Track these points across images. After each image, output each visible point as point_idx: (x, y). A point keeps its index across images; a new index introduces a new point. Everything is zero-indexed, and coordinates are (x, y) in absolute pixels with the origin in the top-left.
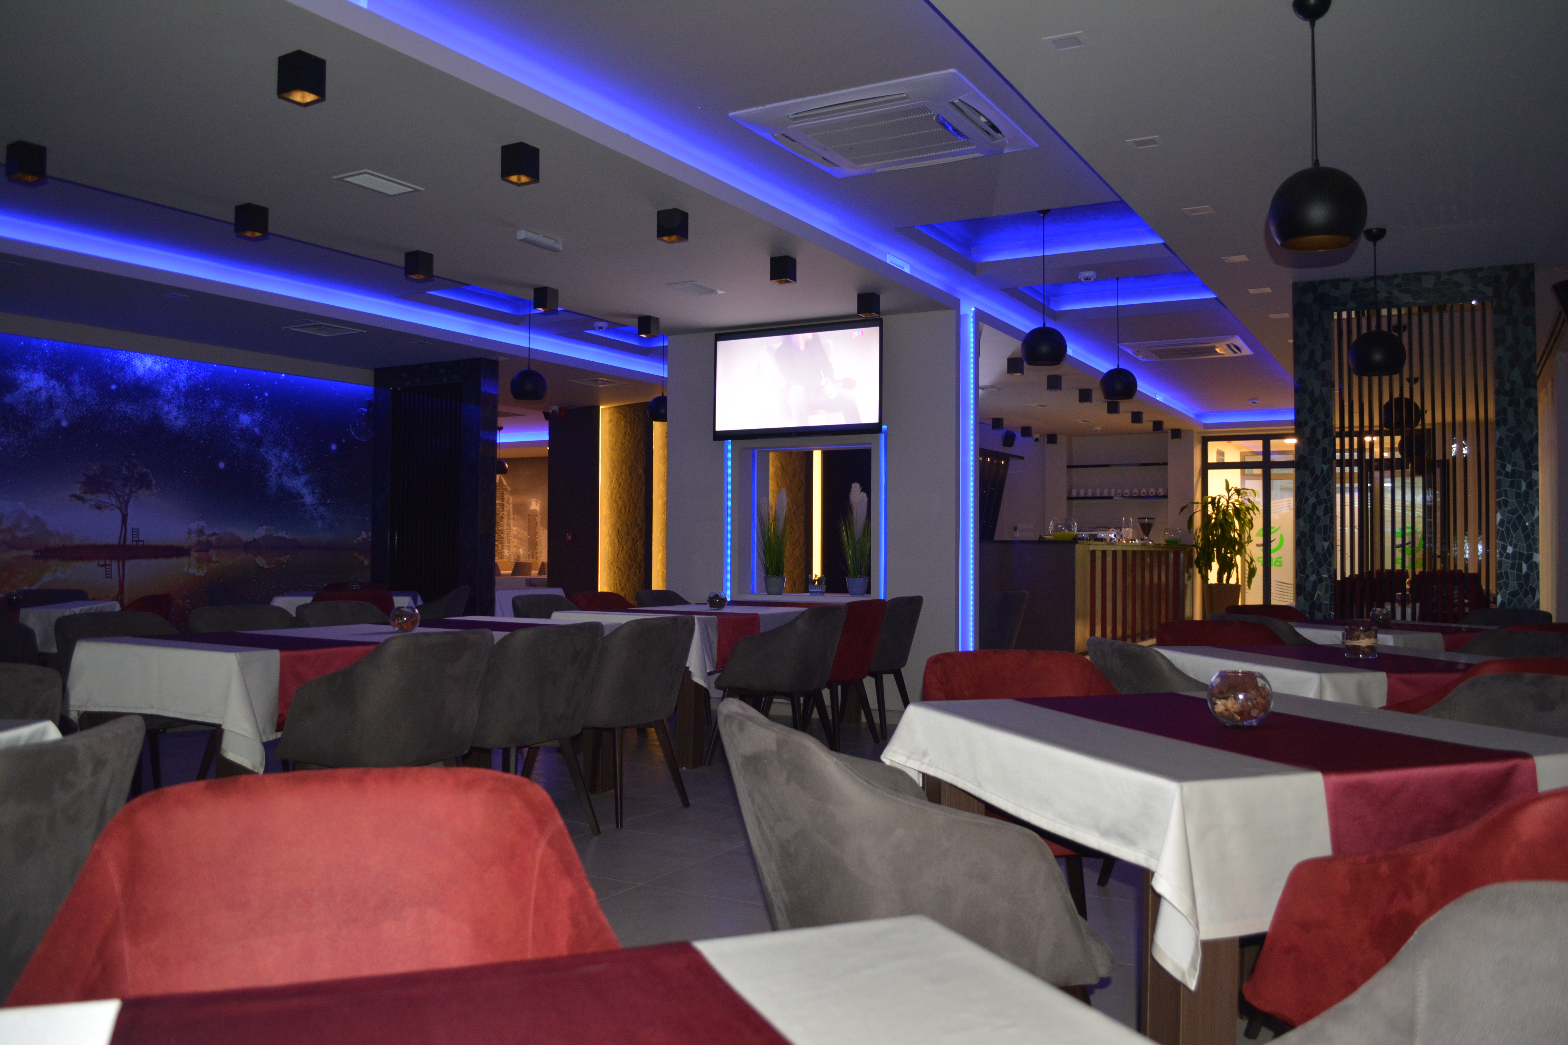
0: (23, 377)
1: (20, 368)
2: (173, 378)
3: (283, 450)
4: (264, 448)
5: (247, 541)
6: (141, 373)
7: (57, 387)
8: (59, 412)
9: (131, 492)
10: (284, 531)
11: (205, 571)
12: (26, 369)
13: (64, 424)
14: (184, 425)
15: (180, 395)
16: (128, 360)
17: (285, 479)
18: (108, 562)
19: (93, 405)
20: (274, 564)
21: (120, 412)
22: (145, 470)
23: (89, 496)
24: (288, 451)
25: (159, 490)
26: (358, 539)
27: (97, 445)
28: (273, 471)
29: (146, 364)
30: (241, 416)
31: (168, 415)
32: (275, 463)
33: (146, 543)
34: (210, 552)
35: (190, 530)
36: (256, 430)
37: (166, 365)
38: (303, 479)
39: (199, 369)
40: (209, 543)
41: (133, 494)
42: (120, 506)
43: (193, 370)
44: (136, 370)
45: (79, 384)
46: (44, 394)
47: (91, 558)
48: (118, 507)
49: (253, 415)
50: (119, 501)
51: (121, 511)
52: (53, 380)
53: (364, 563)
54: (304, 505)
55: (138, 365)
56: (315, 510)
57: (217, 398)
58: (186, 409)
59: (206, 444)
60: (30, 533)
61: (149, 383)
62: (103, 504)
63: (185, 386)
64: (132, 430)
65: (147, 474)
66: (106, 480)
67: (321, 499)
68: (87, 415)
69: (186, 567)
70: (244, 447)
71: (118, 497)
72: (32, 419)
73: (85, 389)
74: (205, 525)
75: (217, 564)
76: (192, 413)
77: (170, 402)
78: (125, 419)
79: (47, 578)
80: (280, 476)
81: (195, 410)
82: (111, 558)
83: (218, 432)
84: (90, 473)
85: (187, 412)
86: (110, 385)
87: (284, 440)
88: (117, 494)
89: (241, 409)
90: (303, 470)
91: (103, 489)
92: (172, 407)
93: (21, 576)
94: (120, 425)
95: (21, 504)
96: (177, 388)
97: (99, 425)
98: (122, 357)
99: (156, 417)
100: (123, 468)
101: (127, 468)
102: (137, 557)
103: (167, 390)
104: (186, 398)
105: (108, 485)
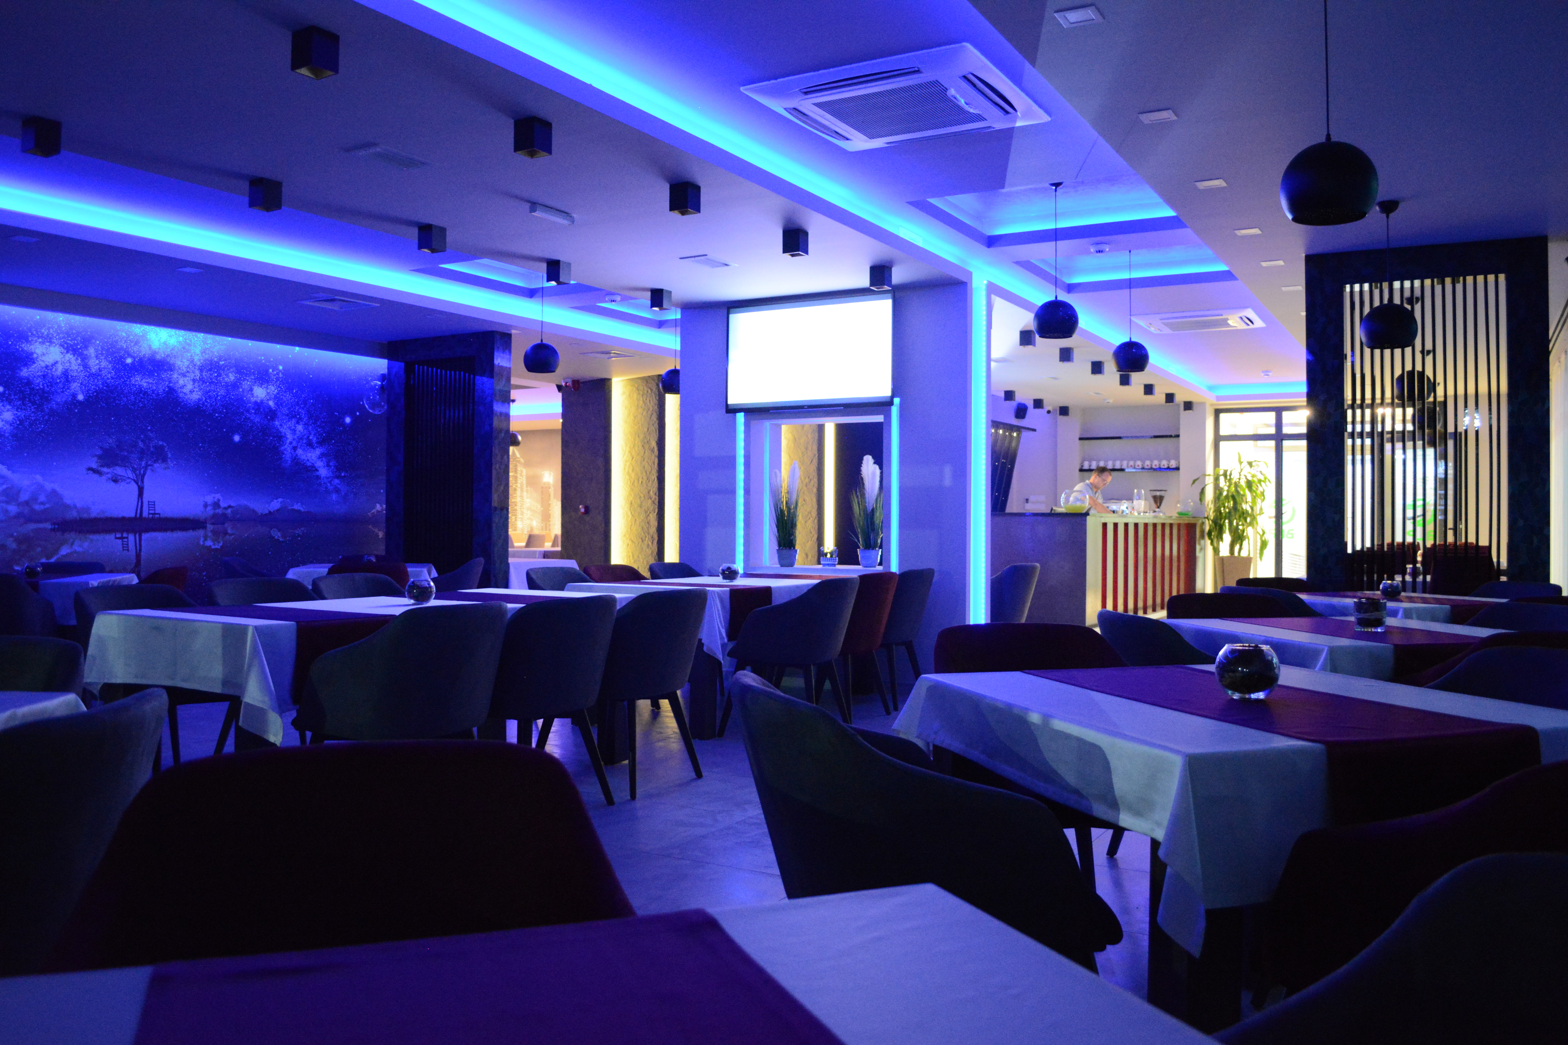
0: (39, 351)
1: (36, 341)
2: (188, 352)
3: (298, 423)
4: (278, 421)
5: (262, 514)
6: (156, 347)
7: (73, 360)
8: (75, 386)
9: (147, 466)
10: (299, 504)
12: (43, 343)
13: (81, 397)
14: (199, 399)
15: (195, 368)
16: (143, 334)
17: (300, 451)
18: (125, 535)
19: (108, 379)
21: (136, 385)
22: (161, 443)
23: (105, 470)
24: (303, 424)
25: (175, 463)
26: (373, 511)
27: (113, 419)
28: (287, 444)
29: (161, 338)
30: (255, 389)
31: (183, 388)
32: (290, 437)
33: (163, 516)
35: (206, 503)
36: (271, 403)
37: (181, 338)
38: (318, 452)
39: (213, 342)
40: (224, 515)
42: (136, 479)
43: (207, 344)
44: (151, 343)
45: (95, 358)
46: (60, 368)
47: (107, 531)
48: (134, 480)
49: (267, 388)
50: (135, 474)
51: (137, 484)
52: (69, 354)
54: (318, 477)
55: (153, 339)
56: (330, 482)
57: (231, 372)
58: (201, 382)
59: (221, 417)
60: (47, 506)
61: (164, 358)
62: (119, 477)
63: (200, 360)
64: (148, 403)
65: (162, 447)
66: (122, 453)
67: (336, 472)
68: (102, 388)
69: (202, 539)
70: (259, 420)
71: (134, 470)
72: (48, 392)
73: (100, 362)
74: (221, 499)
75: (233, 536)
76: (207, 387)
77: (186, 376)
78: (140, 393)
79: (64, 551)
80: (295, 448)
81: (210, 383)
82: (128, 531)
83: (233, 405)
84: (106, 446)
85: (202, 385)
86: (125, 359)
87: (299, 413)
88: (133, 467)
89: (255, 383)
90: (317, 443)
91: (120, 462)
92: (188, 380)
93: (39, 549)
94: (135, 399)
95: (39, 478)
96: (192, 364)
97: (114, 399)
98: (138, 331)
99: (171, 390)
100: (139, 441)
101: (142, 441)
102: (154, 530)
103: (182, 364)
104: (201, 371)
105: (125, 459)
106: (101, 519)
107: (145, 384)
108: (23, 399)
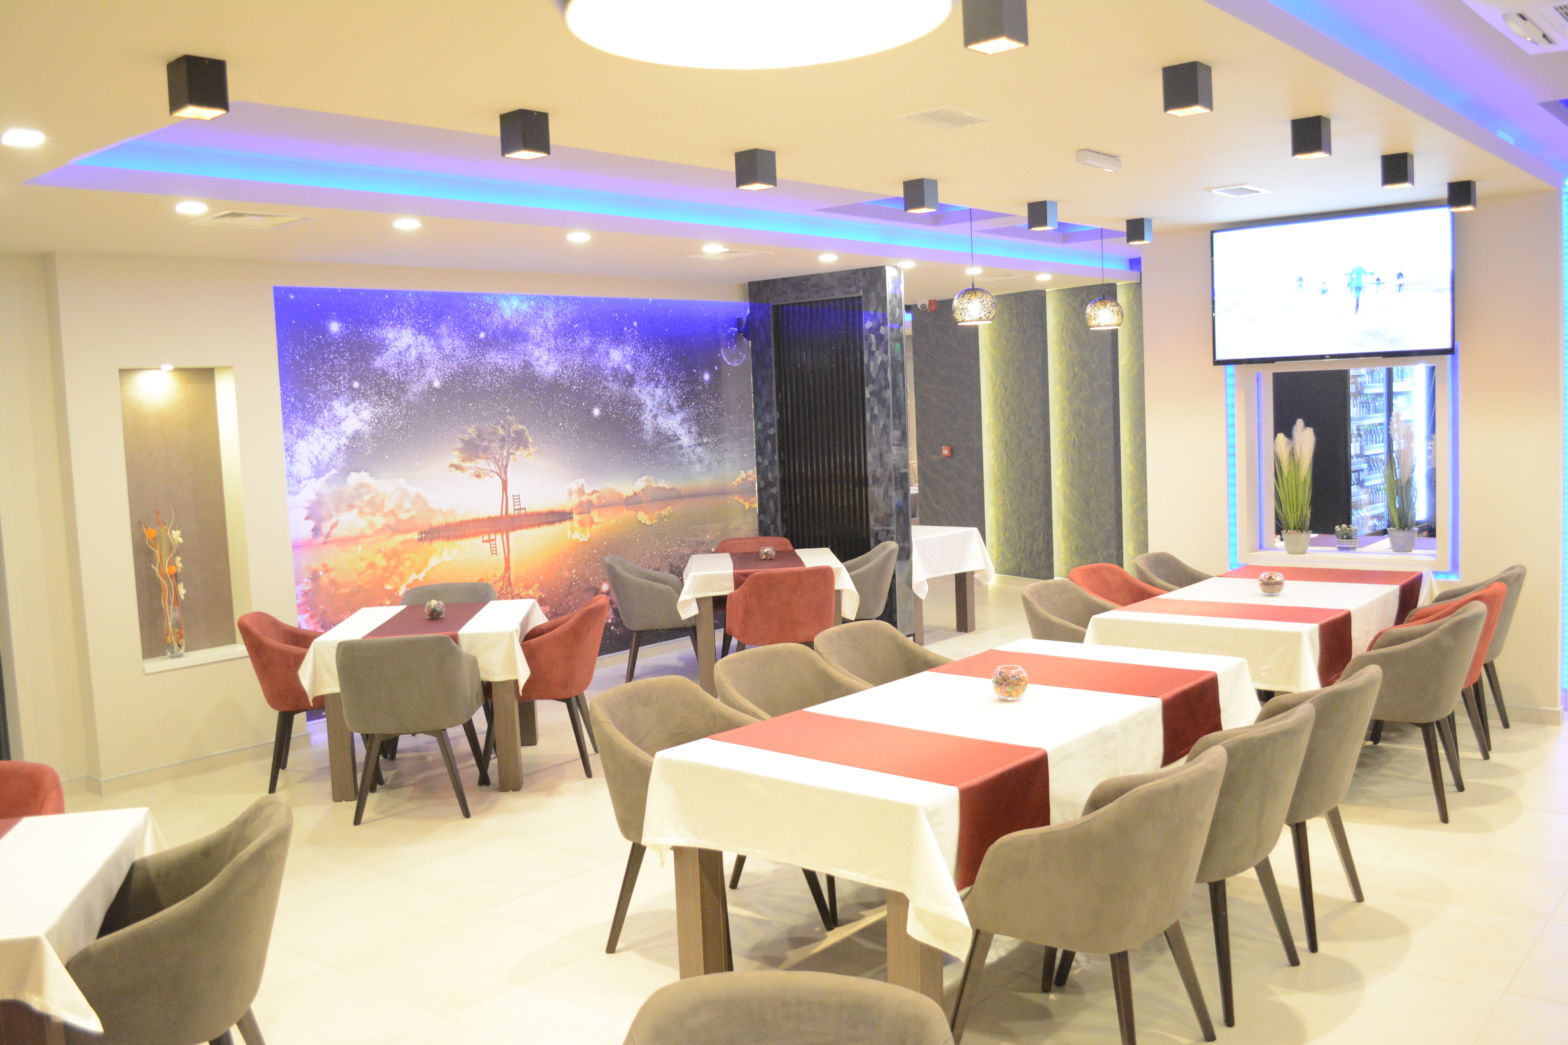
0: (390, 336)
1: (387, 325)
2: (540, 317)
3: (657, 386)
4: (637, 387)
5: (627, 496)
6: (508, 316)
7: (426, 343)
8: (430, 372)
9: (509, 454)
10: (663, 480)
11: (588, 536)
12: (394, 326)
13: (437, 384)
14: (556, 371)
15: (549, 336)
16: (494, 303)
17: (660, 419)
18: (492, 536)
19: (463, 359)
20: (656, 519)
21: (491, 363)
22: (521, 427)
23: (467, 464)
24: (662, 387)
25: (537, 448)
26: (737, 480)
27: (471, 405)
28: (647, 412)
29: (512, 305)
30: (611, 352)
31: (539, 360)
32: (649, 403)
33: (529, 510)
34: (592, 513)
35: (570, 490)
36: (628, 367)
37: (533, 302)
38: (679, 417)
39: (565, 302)
40: (590, 502)
41: (511, 456)
42: (498, 471)
43: (560, 305)
44: (503, 312)
45: (447, 337)
46: (414, 352)
47: (475, 535)
48: (497, 473)
49: (623, 350)
50: (498, 466)
51: (500, 477)
52: (421, 335)
53: (745, 507)
54: (681, 447)
55: (505, 307)
56: (693, 451)
57: (586, 336)
58: (556, 351)
59: (578, 389)
60: (413, 513)
61: (517, 327)
62: (482, 472)
63: (554, 325)
64: (504, 382)
65: (523, 431)
66: (483, 444)
67: (698, 439)
68: (458, 371)
69: (569, 532)
70: (617, 389)
71: (496, 462)
72: (404, 383)
73: (453, 341)
74: (585, 483)
75: (599, 525)
76: (563, 356)
77: (540, 346)
78: (496, 372)
79: (433, 562)
80: (655, 416)
81: (565, 351)
82: (495, 532)
83: (590, 374)
84: (467, 437)
85: (558, 354)
86: (478, 334)
87: (656, 374)
88: (495, 459)
89: (611, 345)
90: (678, 407)
91: (481, 454)
92: (543, 350)
93: (408, 564)
94: (492, 378)
95: (402, 482)
96: (545, 328)
97: (471, 381)
98: (488, 300)
99: (527, 365)
100: (499, 427)
101: (502, 427)
102: (520, 527)
103: (536, 332)
104: (556, 338)
105: (486, 449)
106: (467, 522)
107: (500, 361)
108: (379, 393)
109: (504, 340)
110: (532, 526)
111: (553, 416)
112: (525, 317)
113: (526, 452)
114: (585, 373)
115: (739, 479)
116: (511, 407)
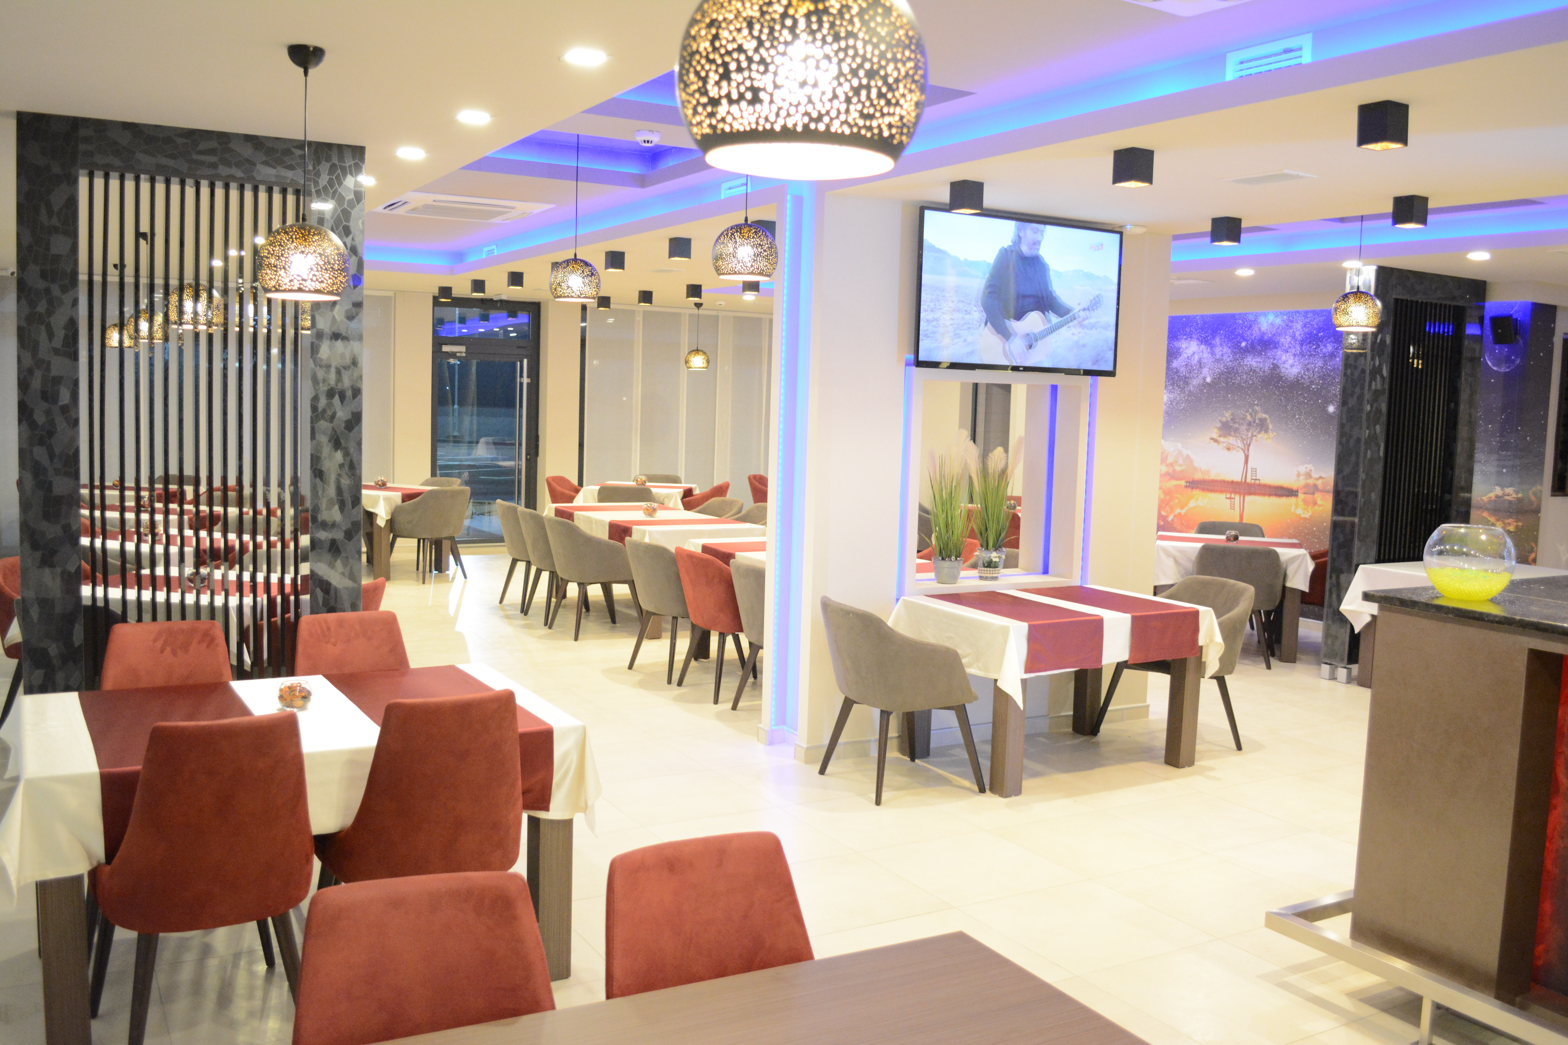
0: (1184, 346)
2: (1291, 328)
7: (1205, 351)
8: (1205, 371)
9: (1253, 436)
11: (1310, 514)
12: (1186, 339)
13: (1208, 380)
14: (1298, 372)
15: (1297, 343)
16: (1253, 319)
18: (1233, 496)
19: (1230, 362)
21: (1248, 365)
22: (1264, 416)
23: (1222, 439)
25: (1275, 434)
26: (1489, 496)
29: (1268, 320)
33: (1263, 482)
35: (1300, 472)
37: (1286, 317)
39: (1314, 315)
40: (1315, 486)
41: (1254, 438)
42: (1244, 448)
44: (1260, 326)
46: (1196, 357)
47: (1221, 492)
48: (1240, 449)
50: (1243, 444)
51: (1245, 452)
55: (1263, 321)
57: (1329, 342)
58: (1303, 356)
59: (1317, 389)
60: (1183, 467)
61: (1272, 337)
64: (1257, 380)
65: (1265, 419)
66: (1235, 426)
69: (1293, 507)
71: (1243, 440)
72: (1188, 378)
74: (1313, 469)
75: (1321, 508)
76: (1308, 360)
78: (1253, 371)
79: (1192, 504)
81: (1309, 356)
82: (1235, 493)
83: (1330, 376)
84: (1224, 419)
85: (1302, 359)
86: (1240, 343)
92: (1291, 355)
93: (1176, 501)
94: (1248, 377)
95: (1179, 445)
96: (1293, 337)
97: (1232, 379)
98: (1251, 317)
99: (1275, 367)
100: (1248, 414)
101: (1250, 414)
102: (1255, 494)
103: (1285, 340)
104: (1302, 345)
105: (1236, 430)
106: (1216, 481)
107: (1254, 364)
108: (1173, 384)
109: (1259, 348)
110: (1264, 495)
111: (1292, 409)
112: (1278, 329)
113: (1266, 436)
114: (1325, 375)
115: (1492, 495)
116: (1259, 399)
